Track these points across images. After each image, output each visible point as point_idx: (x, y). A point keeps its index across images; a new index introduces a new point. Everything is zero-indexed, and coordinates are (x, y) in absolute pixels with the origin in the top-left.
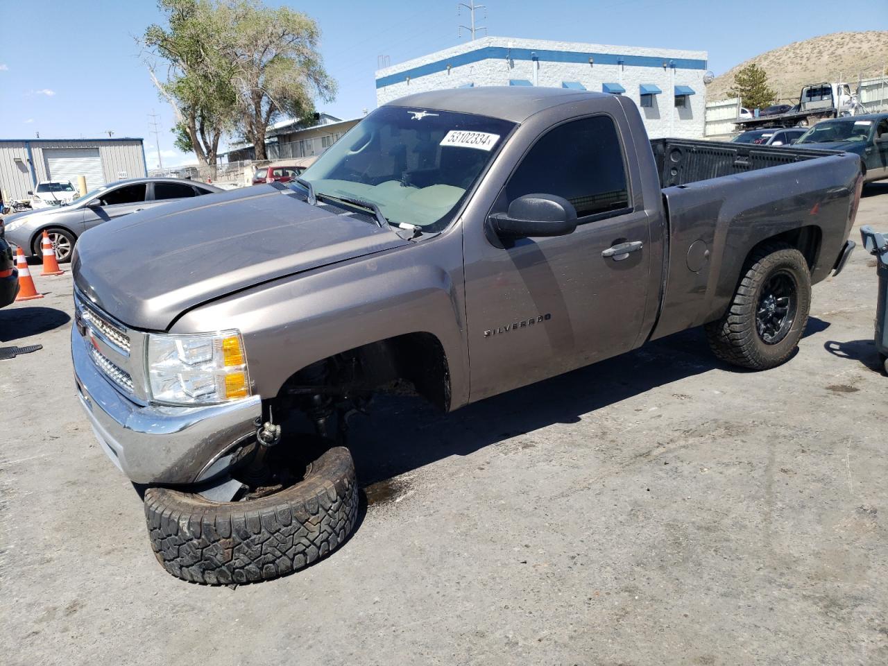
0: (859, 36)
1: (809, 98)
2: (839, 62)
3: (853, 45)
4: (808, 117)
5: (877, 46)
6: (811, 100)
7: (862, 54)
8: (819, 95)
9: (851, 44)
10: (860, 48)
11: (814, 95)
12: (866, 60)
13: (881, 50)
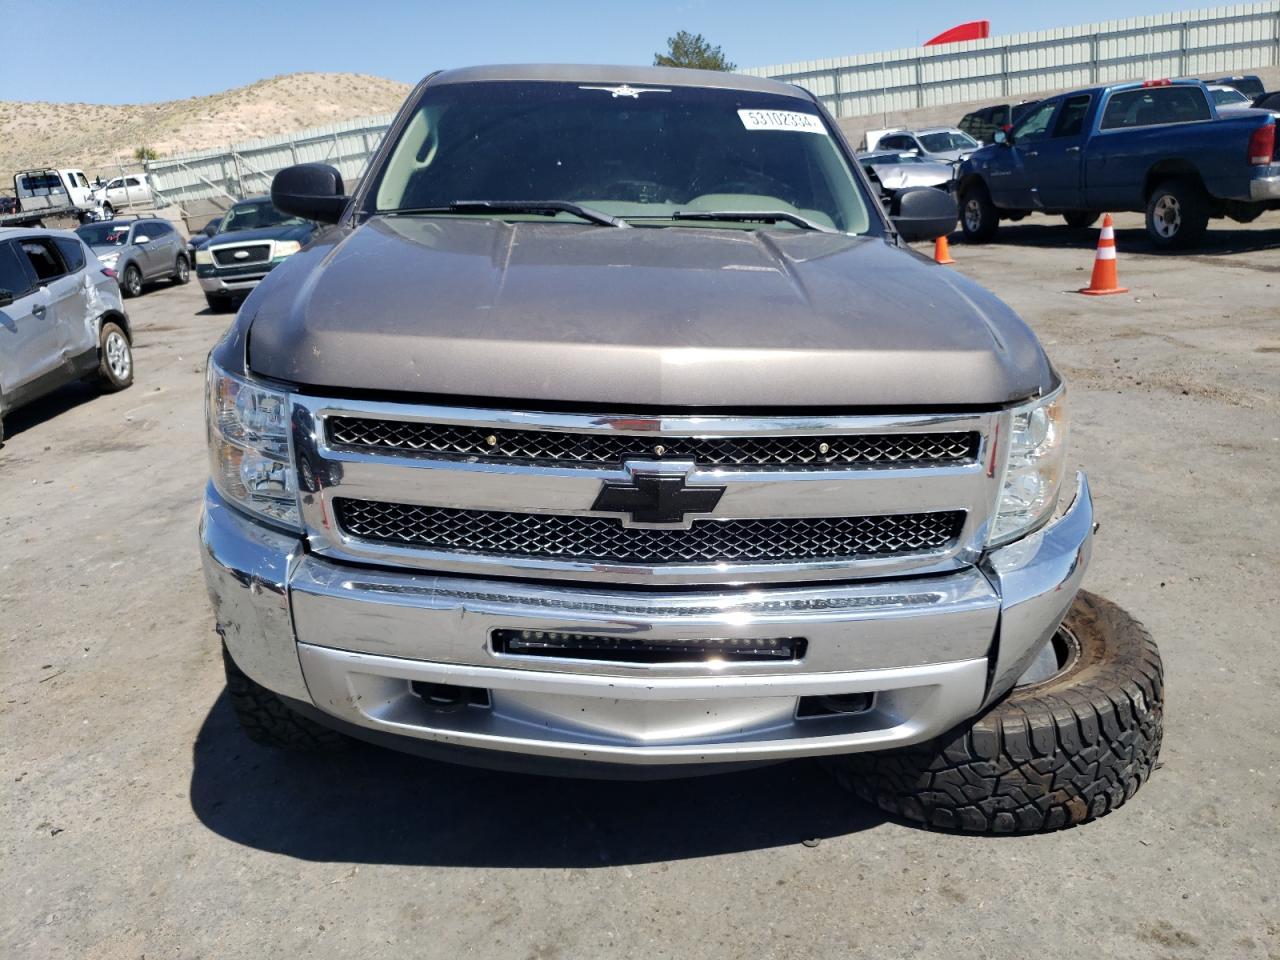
0: (27, 108)
1: (29, 191)
2: (12, 142)
3: (23, 120)
4: (43, 220)
5: (59, 123)
6: (34, 195)
7: (42, 133)
8: (44, 186)
9: (20, 119)
10: (35, 125)
11: (37, 187)
12: (48, 143)
13: (66, 129)
